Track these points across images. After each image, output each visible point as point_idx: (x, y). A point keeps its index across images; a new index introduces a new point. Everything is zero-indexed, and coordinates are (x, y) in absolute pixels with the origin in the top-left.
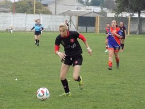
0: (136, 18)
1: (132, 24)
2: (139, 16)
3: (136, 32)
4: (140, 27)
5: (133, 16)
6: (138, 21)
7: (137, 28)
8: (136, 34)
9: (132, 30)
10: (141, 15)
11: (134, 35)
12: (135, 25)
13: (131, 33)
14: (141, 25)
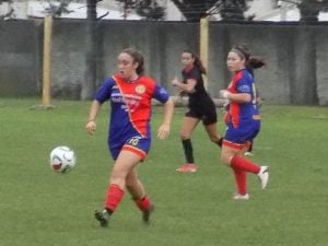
0: (77, 23)
1: (59, 54)
2: (92, 12)
3: (79, 89)
4: (95, 64)
5: (63, 16)
6: (88, 39)
7: (83, 68)
8: (78, 98)
9: (61, 80)
10: (100, 12)
11: (71, 103)
12: (72, 55)
13: (57, 94)
14: (102, 55)
